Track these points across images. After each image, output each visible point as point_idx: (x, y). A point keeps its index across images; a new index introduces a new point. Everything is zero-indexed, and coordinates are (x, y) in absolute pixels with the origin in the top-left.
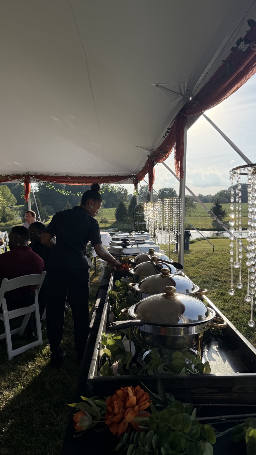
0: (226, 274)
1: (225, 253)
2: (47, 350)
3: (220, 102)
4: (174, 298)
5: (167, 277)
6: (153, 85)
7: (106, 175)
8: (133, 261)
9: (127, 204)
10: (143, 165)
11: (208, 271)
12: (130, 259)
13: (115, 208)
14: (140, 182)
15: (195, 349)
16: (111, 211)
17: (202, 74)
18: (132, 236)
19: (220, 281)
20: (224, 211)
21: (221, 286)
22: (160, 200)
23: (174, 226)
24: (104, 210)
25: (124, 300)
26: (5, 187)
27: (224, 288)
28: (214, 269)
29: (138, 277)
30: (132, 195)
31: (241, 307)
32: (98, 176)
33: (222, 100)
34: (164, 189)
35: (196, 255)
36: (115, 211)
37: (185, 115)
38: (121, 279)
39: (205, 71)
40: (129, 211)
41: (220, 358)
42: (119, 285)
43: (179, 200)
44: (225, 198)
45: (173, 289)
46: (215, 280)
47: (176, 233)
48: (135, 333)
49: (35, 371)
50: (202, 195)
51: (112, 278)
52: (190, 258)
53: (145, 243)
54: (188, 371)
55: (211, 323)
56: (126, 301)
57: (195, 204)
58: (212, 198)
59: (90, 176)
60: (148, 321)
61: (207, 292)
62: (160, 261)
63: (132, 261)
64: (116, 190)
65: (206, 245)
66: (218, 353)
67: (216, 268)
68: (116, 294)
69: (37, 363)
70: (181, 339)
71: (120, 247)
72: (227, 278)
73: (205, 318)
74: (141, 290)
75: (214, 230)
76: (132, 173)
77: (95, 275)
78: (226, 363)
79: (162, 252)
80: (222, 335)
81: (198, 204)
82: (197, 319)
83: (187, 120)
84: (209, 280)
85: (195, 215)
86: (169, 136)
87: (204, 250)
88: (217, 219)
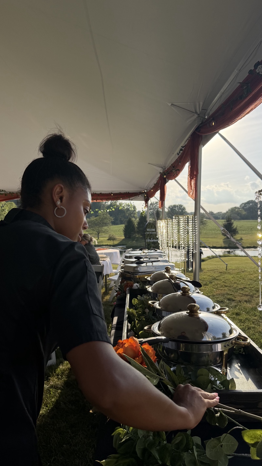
0: (240, 293)
1: (238, 271)
2: (61, 369)
3: (234, 122)
4: (197, 315)
5: (187, 295)
6: (168, 104)
7: (117, 192)
8: (149, 279)
9: (136, 221)
10: (155, 181)
11: (222, 290)
12: (146, 277)
13: (123, 225)
14: (151, 199)
15: (217, 367)
16: (119, 228)
17: (217, 94)
18: (145, 254)
19: (234, 300)
20: (236, 229)
21: (235, 306)
22: (175, 218)
23: (190, 244)
24: (112, 227)
25: (143, 318)
26: (12, 204)
27: (239, 308)
28: (228, 289)
29: (156, 295)
30: (140, 211)
31: (257, 328)
32: (108, 193)
33: (236, 120)
34: (173, 206)
35: (208, 274)
36: (124, 228)
37: (200, 134)
38: (138, 297)
39: (221, 91)
40: (138, 228)
41: (243, 376)
42: (136, 303)
43: (195, 218)
44: (236, 215)
45: (197, 306)
46: (229, 299)
47: (192, 251)
48: (159, 351)
49: (49, 391)
50: (212, 212)
51: (128, 296)
52: (203, 277)
53: (159, 261)
54: (214, 387)
55: (235, 341)
56: (144, 319)
57: (206, 221)
58: (223, 214)
59: (101, 193)
60: (173, 338)
61: (228, 310)
62: (178, 280)
63: (147, 279)
64: (124, 207)
65: (218, 263)
66: (240, 371)
67: (230, 287)
68: (135, 312)
69: (52, 383)
70: (205, 357)
71: (135, 265)
72: (242, 298)
73: (229, 335)
74: (161, 308)
75: (226, 248)
76: (143, 190)
77: (106, 293)
78: (249, 381)
79: (177, 270)
80: (244, 353)
81: (208, 222)
82: (221, 336)
83: (202, 139)
84: (223, 300)
85: (205, 232)
86: (183, 154)
87: (216, 268)
88: (230, 237)
